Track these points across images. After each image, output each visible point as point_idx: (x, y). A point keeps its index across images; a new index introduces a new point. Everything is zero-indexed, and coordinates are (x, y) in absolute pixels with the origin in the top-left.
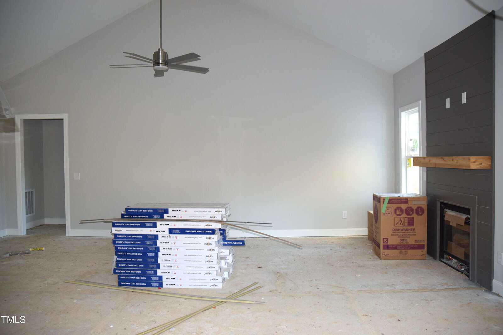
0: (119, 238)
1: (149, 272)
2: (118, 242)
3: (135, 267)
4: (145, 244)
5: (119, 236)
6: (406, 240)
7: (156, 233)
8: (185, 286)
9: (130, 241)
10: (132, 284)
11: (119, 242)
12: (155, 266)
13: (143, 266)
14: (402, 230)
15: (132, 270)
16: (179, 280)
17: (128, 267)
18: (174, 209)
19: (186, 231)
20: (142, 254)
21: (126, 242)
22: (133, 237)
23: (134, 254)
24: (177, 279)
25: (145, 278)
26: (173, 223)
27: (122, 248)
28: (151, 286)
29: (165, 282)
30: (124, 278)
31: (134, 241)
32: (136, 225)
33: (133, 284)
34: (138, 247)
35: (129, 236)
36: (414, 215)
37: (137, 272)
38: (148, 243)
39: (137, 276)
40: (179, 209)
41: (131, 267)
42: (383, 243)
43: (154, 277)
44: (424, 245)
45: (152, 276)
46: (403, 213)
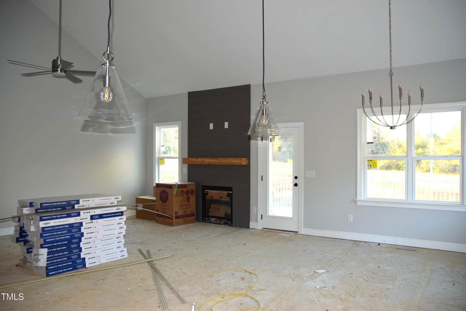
0: (47, 231)
1: (73, 257)
2: (45, 235)
3: (60, 255)
4: (71, 232)
5: (47, 229)
6: (186, 211)
7: (81, 221)
8: (103, 261)
9: (57, 232)
10: (59, 271)
11: (47, 235)
12: (78, 250)
13: (67, 253)
14: (185, 205)
15: (59, 259)
16: (98, 258)
17: (54, 257)
18: (84, 200)
19: (103, 216)
20: (67, 242)
21: (53, 234)
22: (60, 227)
23: (59, 243)
24: (97, 257)
25: (71, 263)
26: (93, 210)
27: (50, 240)
28: (77, 268)
29: (87, 262)
30: (52, 267)
31: (61, 231)
32: (63, 216)
33: (61, 271)
34: (65, 236)
35: (57, 228)
36: (190, 195)
37: (63, 259)
38: (74, 230)
39: (64, 263)
40: (88, 199)
41: (56, 256)
42: (175, 215)
43: (79, 259)
44: (194, 214)
45: (76, 260)
46: (184, 194)
